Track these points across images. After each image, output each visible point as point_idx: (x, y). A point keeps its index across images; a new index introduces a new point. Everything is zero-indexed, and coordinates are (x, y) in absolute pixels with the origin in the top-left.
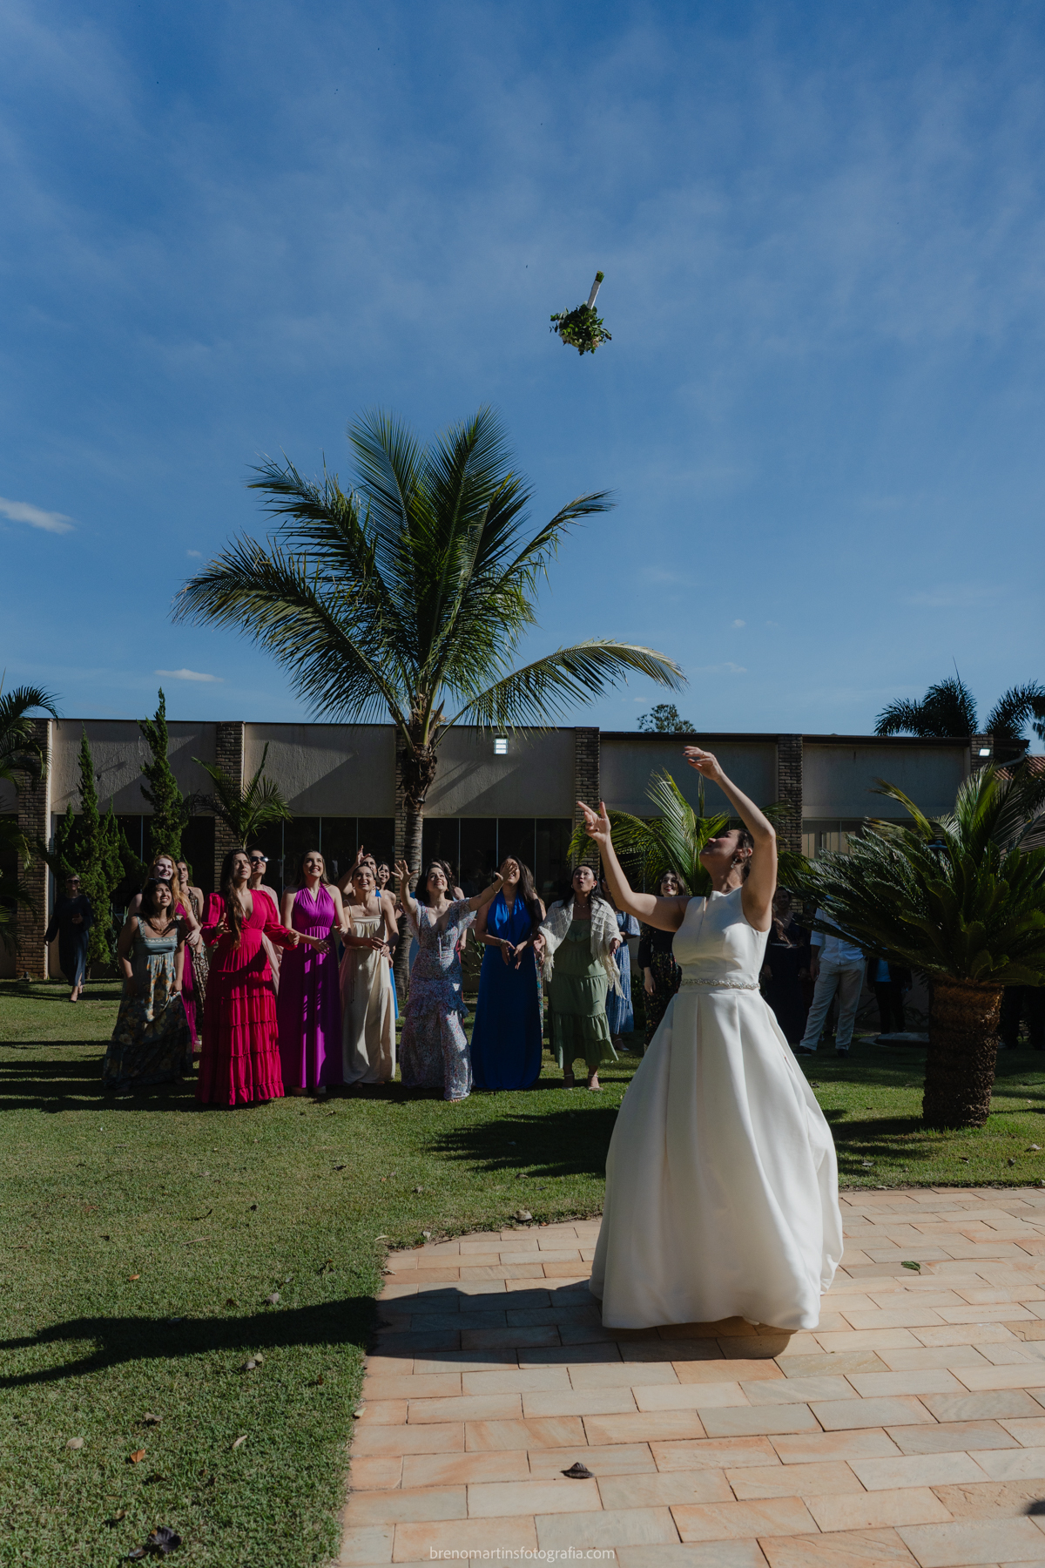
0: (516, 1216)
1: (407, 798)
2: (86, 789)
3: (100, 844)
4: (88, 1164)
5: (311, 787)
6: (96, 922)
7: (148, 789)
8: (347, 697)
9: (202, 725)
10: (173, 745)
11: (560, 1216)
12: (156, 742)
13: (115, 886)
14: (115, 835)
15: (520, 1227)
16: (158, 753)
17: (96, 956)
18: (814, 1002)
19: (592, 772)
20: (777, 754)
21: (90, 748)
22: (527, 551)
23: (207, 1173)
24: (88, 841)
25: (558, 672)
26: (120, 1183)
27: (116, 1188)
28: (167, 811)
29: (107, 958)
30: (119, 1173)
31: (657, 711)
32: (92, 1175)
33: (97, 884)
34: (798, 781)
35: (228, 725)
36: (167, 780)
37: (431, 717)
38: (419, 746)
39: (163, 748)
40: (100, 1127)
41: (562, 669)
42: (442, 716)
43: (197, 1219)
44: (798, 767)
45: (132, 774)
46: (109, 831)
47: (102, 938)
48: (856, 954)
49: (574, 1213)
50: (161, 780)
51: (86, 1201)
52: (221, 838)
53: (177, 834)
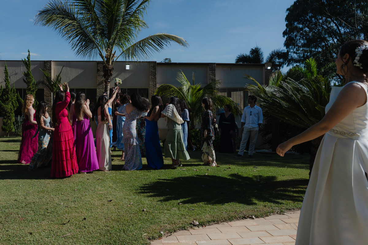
0: (192, 223)
1: (105, 80)
2: (6, 80)
3: (11, 96)
4: (18, 200)
5: (72, 80)
6: (10, 119)
7: (25, 80)
8: (87, 49)
9: (40, 62)
10: (32, 67)
11: (209, 223)
12: (27, 65)
13: (16, 109)
14: (15, 94)
15: (195, 228)
16: (28, 69)
17: (10, 130)
18: (242, 140)
19: (154, 75)
20: (208, 69)
21: (7, 68)
22: (141, 4)
23: (62, 203)
24: (7, 96)
25: (150, 42)
26: (31, 208)
27: (30, 210)
28: (31, 86)
29: (14, 130)
30: (30, 203)
31: (165, 60)
32: (20, 204)
33: (10, 108)
34: (215, 77)
35: (47, 61)
36: (31, 77)
37: (112, 56)
38: (108, 64)
39: (29, 67)
40: (20, 185)
41: (150, 41)
42: (115, 56)
43: (64, 224)
44: (215, 73)
45: (21, 76)
46: (13, 93)
47: (12, 124)
48: (256, 125)
49: (214, 221)
50: (29, 77)
51: (20, 216)
52: (46, 95)
53: (34, 93)
